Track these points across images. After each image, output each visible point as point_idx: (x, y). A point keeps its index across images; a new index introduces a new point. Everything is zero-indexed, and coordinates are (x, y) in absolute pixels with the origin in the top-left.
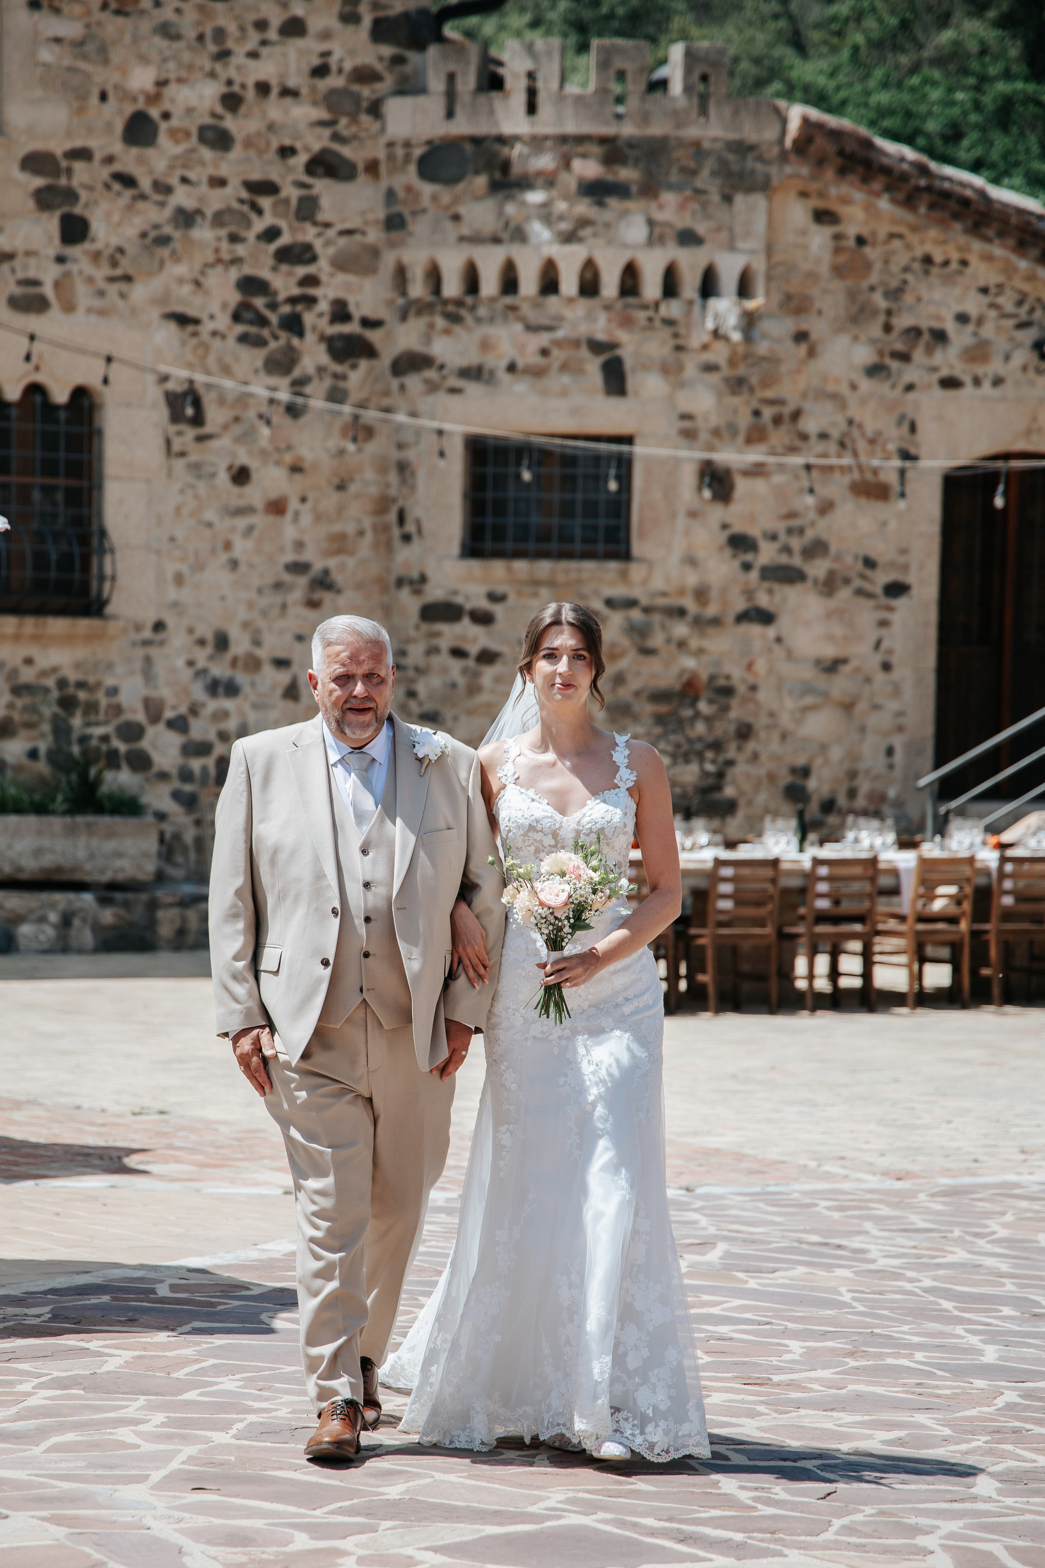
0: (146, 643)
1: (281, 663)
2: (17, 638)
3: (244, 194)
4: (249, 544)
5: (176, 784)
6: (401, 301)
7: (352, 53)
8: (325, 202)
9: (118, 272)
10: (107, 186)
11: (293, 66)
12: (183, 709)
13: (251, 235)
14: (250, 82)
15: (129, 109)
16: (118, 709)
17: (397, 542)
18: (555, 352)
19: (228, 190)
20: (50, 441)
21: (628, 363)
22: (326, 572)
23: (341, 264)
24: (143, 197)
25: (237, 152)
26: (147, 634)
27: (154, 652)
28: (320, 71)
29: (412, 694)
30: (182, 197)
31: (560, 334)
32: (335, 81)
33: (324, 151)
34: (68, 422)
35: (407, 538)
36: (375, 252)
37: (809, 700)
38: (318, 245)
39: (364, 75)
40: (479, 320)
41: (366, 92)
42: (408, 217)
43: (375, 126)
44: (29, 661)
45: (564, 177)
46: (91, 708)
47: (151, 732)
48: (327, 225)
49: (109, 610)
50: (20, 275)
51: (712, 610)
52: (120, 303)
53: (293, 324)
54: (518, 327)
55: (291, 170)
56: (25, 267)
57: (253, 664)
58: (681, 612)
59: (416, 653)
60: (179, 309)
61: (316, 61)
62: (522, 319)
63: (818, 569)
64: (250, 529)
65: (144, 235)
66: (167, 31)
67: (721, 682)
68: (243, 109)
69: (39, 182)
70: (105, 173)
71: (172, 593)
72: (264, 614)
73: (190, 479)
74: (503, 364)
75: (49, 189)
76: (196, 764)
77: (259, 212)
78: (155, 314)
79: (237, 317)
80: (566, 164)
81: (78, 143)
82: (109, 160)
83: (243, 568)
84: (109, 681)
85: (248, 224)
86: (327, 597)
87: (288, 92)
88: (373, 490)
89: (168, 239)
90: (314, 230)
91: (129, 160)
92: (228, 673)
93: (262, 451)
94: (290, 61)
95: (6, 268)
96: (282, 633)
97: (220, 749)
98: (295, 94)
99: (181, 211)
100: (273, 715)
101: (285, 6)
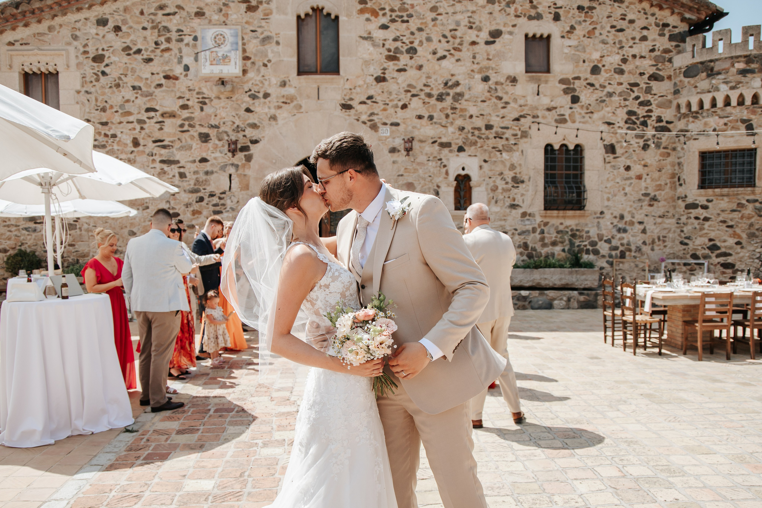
0: (598, 218)
1: (640, 223)
2: (558, 217)
3: (629, 87)
4: (631, 188)
5: (608, 259)
6: (679, 115)
7: (662, 45)
8: (654, 88)
9: (589, 111)
10: (586, 87)
11: (643, 50)
12: (610, 237)
13: (631, 99)
14: (630, 55)
15: (592, 65)
16: (589, 237)
17: (678, 186)
18: (729, 124)
19: (623, 86)
20: (568, 160)
21: (755, 125)
22: (655, 196)
23: (659, 106)
24: (596, 89)
25: (626, 75)
26: (598, 215)
27: (600, 220)
28: (652, 50)
29: (682, 231)
30: (609, 89)
31: (731, 118)
32: (657, 53)
33: (654, 73)
34: (574, 154)
35: (681, 185)
36: (670, 102)
38: (652, 100)
39: (667, 51)
40: (703, 117)
41: (667, 56)
42: (680, 90)
43: (671, 65)
44: (561, 224)
45: (732, 69)
46: (581, 237)
47: (600, 244)
48: (655, 95)
49: (586, 208)
50: (558, 113)
52: (589, 120)
53: (644, 124)
54: (717, 117)
55: (644, 79)
56: (560, 111)
57: (632, 223)
59: (684, 219)
60: (608, 121)
61: (651, 48)
62: (718, 115)
64: (631, 183)
65: (597, 100)
66: (604, 42)
68: (628, 63)
69: (564, 86)
70: (585, 83)
71: (606, 203)
72: (635, 209)
73: (612, 170)
74: (712, 130)
75: (567, 88)
76: (614, 253)
77: (633, 92)
78: (601, 122)
79: (626, 122)
80: (733, 65)
81: (576, 75)
82: (586, 79)
83: (628, 195)
84: (586, 229)
85: (630, 95)
86: (655, 203)
87: (642, 57)
88: (670, 171)
89: (604, 101)
90: (651, 96)
91: (592, 79)
92: (624, 226)
93: (635, 161)
94: (643, 48)
95: (554, 111)
96: (641, 214)
97: (621, 248)
98: (644, 57)
99: (609, 93)
100: (638, 238)
101: (641, 32)
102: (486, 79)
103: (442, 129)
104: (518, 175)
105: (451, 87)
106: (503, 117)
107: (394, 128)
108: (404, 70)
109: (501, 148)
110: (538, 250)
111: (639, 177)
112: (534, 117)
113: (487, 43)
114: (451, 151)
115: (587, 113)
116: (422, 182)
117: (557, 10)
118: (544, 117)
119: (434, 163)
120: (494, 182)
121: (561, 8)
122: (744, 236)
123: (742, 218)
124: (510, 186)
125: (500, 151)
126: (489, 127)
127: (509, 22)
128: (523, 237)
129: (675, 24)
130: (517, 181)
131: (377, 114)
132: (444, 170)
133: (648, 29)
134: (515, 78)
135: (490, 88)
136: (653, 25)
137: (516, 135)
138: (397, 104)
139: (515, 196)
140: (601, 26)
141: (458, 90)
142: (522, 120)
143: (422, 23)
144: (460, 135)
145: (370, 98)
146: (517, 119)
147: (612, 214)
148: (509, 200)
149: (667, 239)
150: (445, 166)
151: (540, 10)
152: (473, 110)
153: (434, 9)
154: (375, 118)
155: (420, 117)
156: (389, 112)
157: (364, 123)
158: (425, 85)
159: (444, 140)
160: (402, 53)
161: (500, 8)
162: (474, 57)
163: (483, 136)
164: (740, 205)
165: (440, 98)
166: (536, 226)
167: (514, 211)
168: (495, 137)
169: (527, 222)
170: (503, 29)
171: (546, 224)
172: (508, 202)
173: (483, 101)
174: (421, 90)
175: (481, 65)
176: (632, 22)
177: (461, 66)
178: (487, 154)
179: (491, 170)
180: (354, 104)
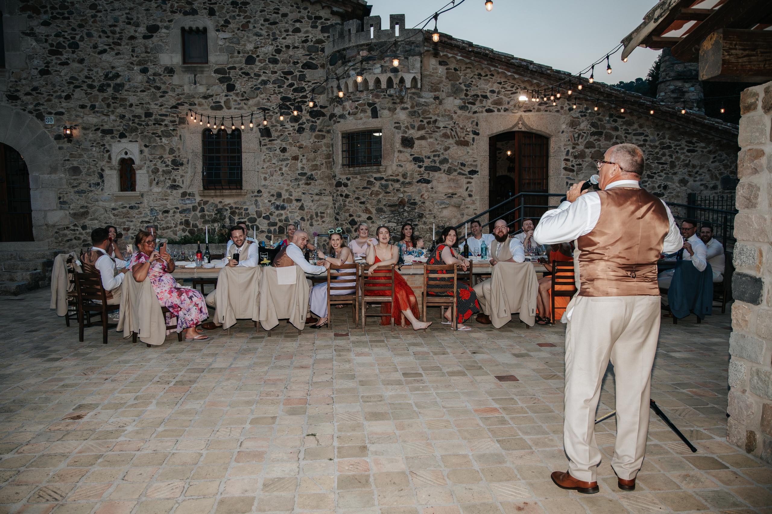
0: (255, 196)
1: (297, 200)
2: (216, 196)
3: (282, 75)
4: (287, 169)
5: (267, 234)
7: (315, 36)
8: (307, 76)
9: (244, 98)
10: (241, 76)
12: (268, 214)
13: (285, 86)
14: (284, 46)
15: (246, 55)
16: (248, 214)
18: (359, 107)
19: (278, 74)
21: (378, 108)
22: (312, 175)
24: (251, 78)
25: (280, 65)
26: (256, 194)
27: (258, 199)
28: (306, 41)
29: (335, 208)
30: (263, 78)
31: (360, 102)
32: (310, 44)
33: (307, 62)
34: (231, 138)
35: (334, 165)
36: (324, 88)
37: (443, 206)
38: (306, 87)
39: (320, 42)
40: (342, 101)
41: (320, 46)
43: (322, 54)
44: (221, 202)
45: (358, 56)
46: (240, 214)
47: (258, 220)
48: (309, 82)
49: (243, 188)
50: (214, 101)
51: (408, 180)
52: (245, 107)
53: (299, 109)
54: (350, 102)
55: (298, 68)
56: (216, 99)
57: (290, 201)
58: (398, 181)
59: (335, 196)
60: (263, 106)
61: (304, 39)
62: (351, 99)
63: (445, 167)
64: (287, 164)
65: (252, 88)
66: (258, 35)
67: (412, 201)
68: (282, 53)
69: (220, 76)
70: (240, 72)
71: (263, 182)
72: (293, 187)
73: (267, 152)
74: (347, 112)
75: (223, 77)
76: (272, 228)
77: (288, 79)
78: (255, 108)
79: (280, 107)
80: (359, 53)
81: (231, 65)
82: (241, 69)
83: (285, 175)
84: (245, 207)
85: (284, 83)
86: (312, 182)
87: (295, 47)
88: (325, 152)
89: (259, 88)
90: (304, 83)
91: (247, 68)
92: (282, 203)
93: (290, 143)
94: (297, 39)
95: (210, 99)
96: (298, 192)
97: (280, 224)
98: (298, 48)
99: (263, 80)
100: (297, 214)
101: (294, 25)
102: (144, 71)
103: (104, 117)
104: (178, 159)
105: (112, 79)
106: (161, 106)
107: (58, 117)
108: (67, 64)
109: (160, 134)
110: (200, 227)
111: (296, 158)
112: (191, 104)
113: (145, 37)
114: (113, 138)
115: (242, 100)
116: (87, 166)
117: (212, 6)
118: (200, 105)
119: (97, 149)
120: (155, 165)
121: (215, 3)
122: (374, 211)
123: (371, 194)
124: (170, 168)
125: (159, 136)
126: (148, 115)
127: (165, 18)
128: (184, 215)
129: (327, 17)
130: (177, 164)
131: (43, 105)
132: (106, 155)
133: (302, 22)
134: (172, 68)
135: (148, 78)
136: (306, 17)
137: (175, 121)
138: (60, 95)
139: (176, 178)
140: (255, 20)
141: (118, 81)
142: (180, 107)
143: (82, 20)
144: (121, 122)
145: (35, 89)
146: (175, 107)
147: (269, 193)
148: (170, 181)
149: (325, 215)
150: (108, 151)
151: (196, 5)
152: (133, 99)
153: (93, 7)
154: (41, 108)
155: (83, 107)
156: (53, 102)
157: (30, 112)
158: (87, 77)
159: (106, 127)
160: (64, 48)
161: (156, 5)
162: (133, 51)
163: (144, 123)
164: (370, 183)
165: (102, 89)
166: (197, 204)
167: (175, 191)
168: (154, 124)
169: (187, 202)
170: (160, 24)
171: (206, 203)
172: (169, 183)
173: (143, 91)
174: (84, 82)
175: (140, 58)
176: (285, 15)
177: (121, 59)
178: (147, 140)
179: (151, 154)
180: (20, 94)
